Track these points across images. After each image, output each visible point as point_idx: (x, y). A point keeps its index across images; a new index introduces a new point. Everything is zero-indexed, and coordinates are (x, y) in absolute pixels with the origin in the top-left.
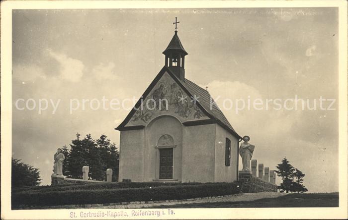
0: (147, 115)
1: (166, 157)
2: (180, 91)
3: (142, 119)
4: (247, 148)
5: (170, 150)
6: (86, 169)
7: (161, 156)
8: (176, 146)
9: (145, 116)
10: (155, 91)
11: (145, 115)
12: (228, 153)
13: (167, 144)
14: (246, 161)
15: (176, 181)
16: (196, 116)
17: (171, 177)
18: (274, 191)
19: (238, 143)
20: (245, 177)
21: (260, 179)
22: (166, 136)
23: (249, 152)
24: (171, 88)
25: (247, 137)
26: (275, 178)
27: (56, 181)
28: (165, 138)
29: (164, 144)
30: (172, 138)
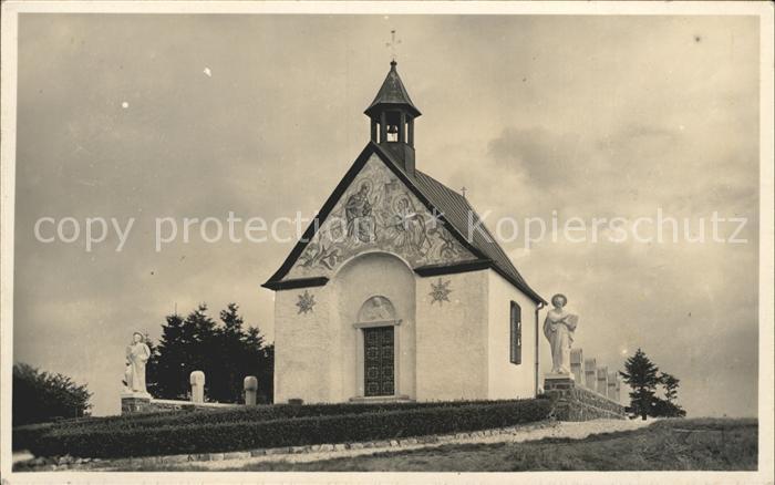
0: (334, 253)
1: (378, 346)
2: (406, 197)
3: (322, 262)
4: (561, 321)
5: (387, 331)
6: (198, 378)
7: (367, 346)
8: (401, 321)
9: (327, 257)
10: (351, 198)
11: (329, 253)
12: (516, 335)
13: (381, 317)
14: (561, 351)
15: (402, 399)
16: (444, 252)
17: (390, 391)
18: (619, 418)
19: (537, 313)
20: (558, 387)
21: (588, 390)
22: (376, 299)
23: (567, 330)
24: (388, 192)
25: (562, 296)
26: (618, 390)
27: (133, 406)
28: (375, 304)
29: (373, 318)
30: (390, 303)
